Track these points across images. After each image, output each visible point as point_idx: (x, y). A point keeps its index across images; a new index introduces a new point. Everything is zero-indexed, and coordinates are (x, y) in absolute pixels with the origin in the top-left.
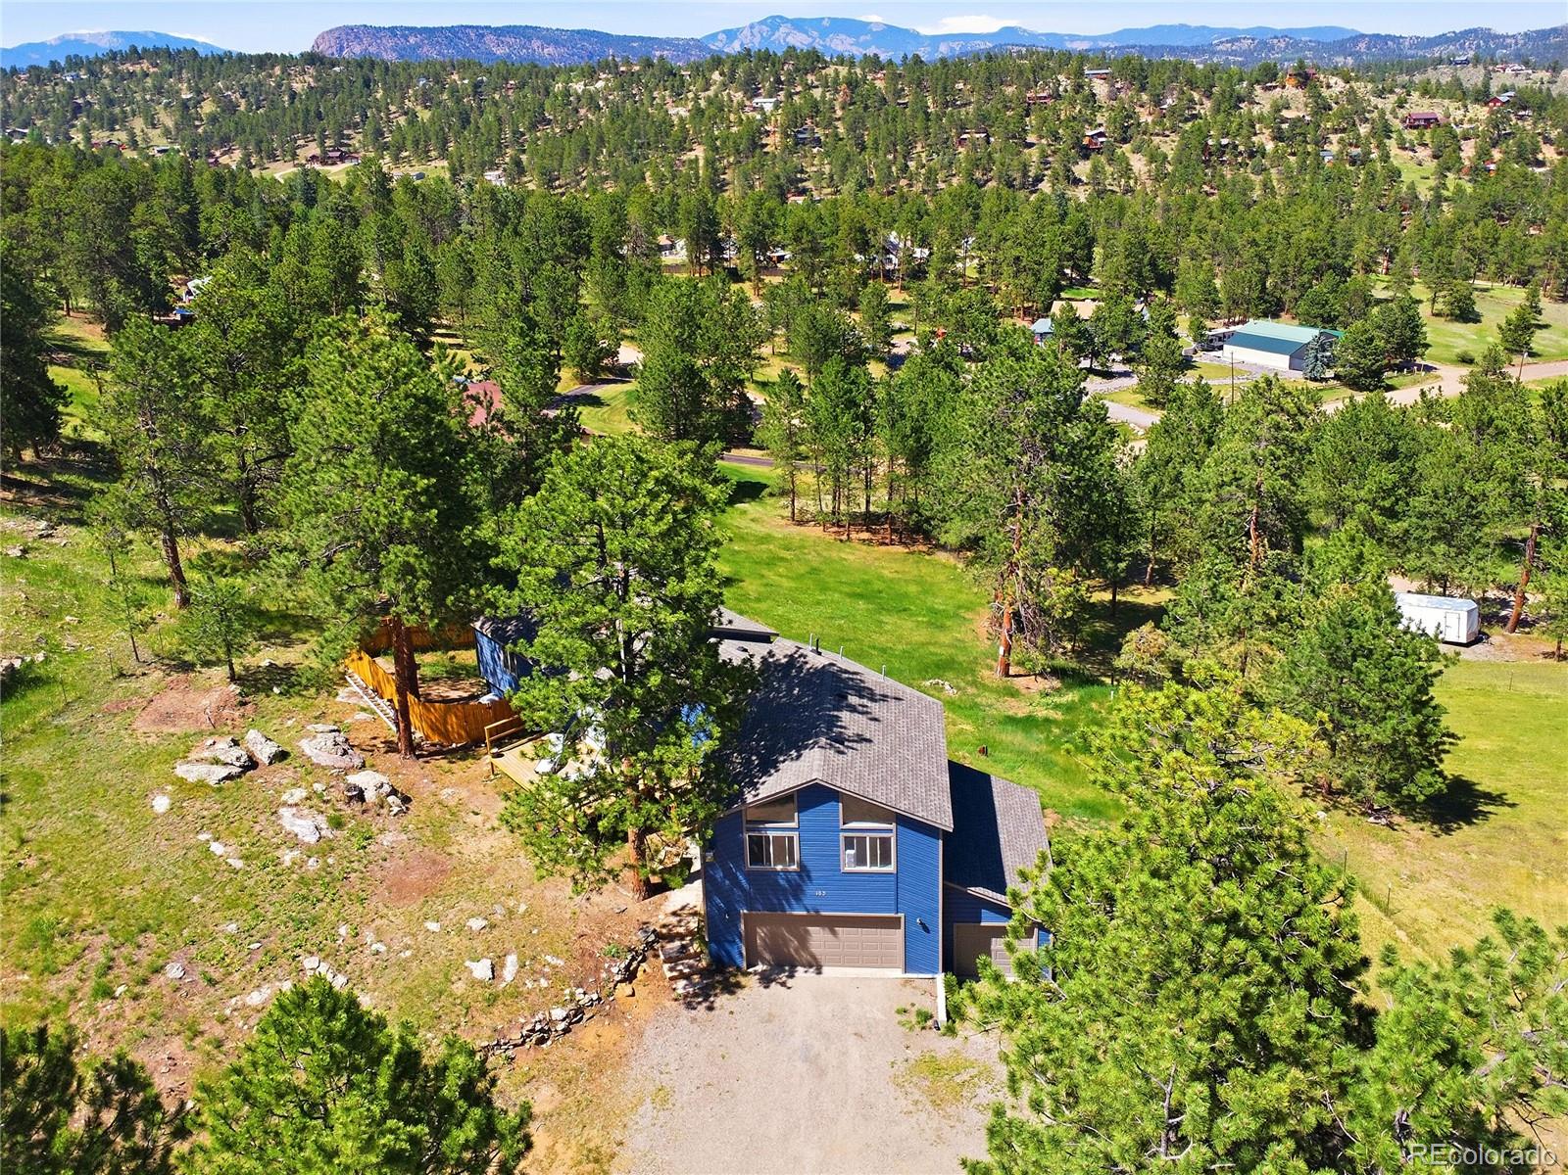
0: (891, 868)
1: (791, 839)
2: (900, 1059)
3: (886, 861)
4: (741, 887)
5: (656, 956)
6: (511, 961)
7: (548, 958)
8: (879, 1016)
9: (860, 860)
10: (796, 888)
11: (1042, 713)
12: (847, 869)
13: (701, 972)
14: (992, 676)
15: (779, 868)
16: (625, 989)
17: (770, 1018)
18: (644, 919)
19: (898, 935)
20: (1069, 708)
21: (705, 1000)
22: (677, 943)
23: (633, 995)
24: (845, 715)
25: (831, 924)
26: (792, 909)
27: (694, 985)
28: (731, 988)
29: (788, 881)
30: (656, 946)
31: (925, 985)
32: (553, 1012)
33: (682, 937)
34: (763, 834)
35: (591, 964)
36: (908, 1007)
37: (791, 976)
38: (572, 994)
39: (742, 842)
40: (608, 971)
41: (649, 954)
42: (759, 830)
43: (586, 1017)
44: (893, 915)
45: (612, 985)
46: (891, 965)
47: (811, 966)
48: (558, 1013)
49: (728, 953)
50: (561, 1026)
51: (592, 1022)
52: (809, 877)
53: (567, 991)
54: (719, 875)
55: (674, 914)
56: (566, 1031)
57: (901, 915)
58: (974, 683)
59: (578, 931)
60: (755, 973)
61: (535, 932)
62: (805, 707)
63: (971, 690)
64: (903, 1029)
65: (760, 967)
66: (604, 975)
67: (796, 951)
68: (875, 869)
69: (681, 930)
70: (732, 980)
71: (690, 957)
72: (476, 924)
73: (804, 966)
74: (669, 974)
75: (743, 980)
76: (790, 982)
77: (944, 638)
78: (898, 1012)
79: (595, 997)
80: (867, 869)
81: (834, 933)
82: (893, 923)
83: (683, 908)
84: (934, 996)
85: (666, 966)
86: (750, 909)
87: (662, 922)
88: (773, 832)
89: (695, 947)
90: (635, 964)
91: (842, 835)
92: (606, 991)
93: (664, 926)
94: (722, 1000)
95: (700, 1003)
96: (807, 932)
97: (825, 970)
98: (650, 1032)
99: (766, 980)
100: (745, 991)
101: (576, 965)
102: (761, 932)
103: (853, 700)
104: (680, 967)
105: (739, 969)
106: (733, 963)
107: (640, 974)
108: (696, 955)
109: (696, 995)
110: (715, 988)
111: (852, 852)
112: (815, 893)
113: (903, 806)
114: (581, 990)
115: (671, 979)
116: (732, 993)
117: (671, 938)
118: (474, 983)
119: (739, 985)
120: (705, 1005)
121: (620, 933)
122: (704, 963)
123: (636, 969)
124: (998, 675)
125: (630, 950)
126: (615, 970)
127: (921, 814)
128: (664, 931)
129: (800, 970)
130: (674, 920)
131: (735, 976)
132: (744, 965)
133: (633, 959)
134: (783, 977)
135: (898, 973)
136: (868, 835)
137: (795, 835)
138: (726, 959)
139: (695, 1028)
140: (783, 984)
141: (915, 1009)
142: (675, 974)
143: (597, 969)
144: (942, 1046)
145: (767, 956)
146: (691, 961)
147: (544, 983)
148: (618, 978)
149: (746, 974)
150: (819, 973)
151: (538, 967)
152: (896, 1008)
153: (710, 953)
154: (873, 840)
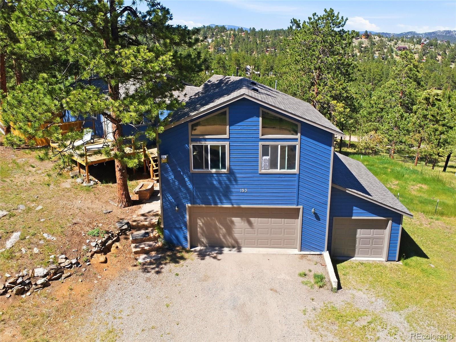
1: (223, 147)
2: (309, 309)
4: (187, 189)
5: (127, 239)
7: (45, 235)
8: (288, 278)
12: (263, 171)
13: (158, 250)
16: (102, 258)
19: (297, 223)
21: (157, 267)
22: (143, 232)
23: (106, 262)
25: (248, 215)
26: (222, 203)
27: (151, 257)
28: (177, 260)
30: (128, 233)
31: (316, 258)
32: (36, 270)
34: (203, 143)
35: (77, 240)
36: (307, 272)
37: (221, 253)
38: (56, 258)
39: (188, 151)
40: (88, 244)
41: (122, 237)
42: (200, 140)
43: (64, 276)
44: (294, 207)
45: (89, 254)
46: (289, 245)
47: (234, 247)
48: (40, 271)
49: (177, 237)
50: (40, 281)
51: (69, 279)
53: (53, 256)
55: (143, 215)
56: (45, 285)
57: (301, 207)
60: (195, 251)
61: (42, 220)
64: (305, 287)
65: (198, 248)
66: (84, 247)
68: (286, 171)
69: (146, 223)
70: (179, 255)
73: (229, 247)
74: (134, 250)
75: (186, 255)
78: (300, 275)
79: (74, 261)
80: (278, 171)
82: (293, 214)
83: (149, 212)
84: (324, 266)
85: (133, 245)
86: (193, 202)
87: (134, 219)
88: (210, 142)
89: (155, 233)
90: (110, 242)
91: (261, 143)
92: (85, 258)
93: (134, 221)
94: (169, 267)
95: (153, 268)
96: (232, 222)
97: (243, 249)
98: (112, 287)
99: (202, 255)
100: (187, 261)
101: (65, 240)
102: (200, 223)
104: (142, 246)
105: (184, 248)
106: (180, 243)
107: (113, 249)
108: (155, 239)
109: (151, 263)
110: (166, 259)
111: (267, 158)
112: (238, 190)
114: (64, 256)
116: (177, 262)
117: (138, 228)
119: (182, 258)
121: (103, 224)
122: (160, 244)
123: (111, 245)
125: (107, 232)
128: (134, 224)
129: (226, 250)
130: (142, 218)
131: (181, 252)
132: (188, 246)
133: (109, 238)
134: (214, 254)
135: (296, 251)
136: (280, 144)
138: (175, 242)
139: (149, 285)
140: (215, 258)
141: (312, 274)
142: (138, 249)
143: (80, 243)
146: (151, 243)
147: (36, 250)
148: (94, 250)
149: (188, 252)
152: (298, 272)
153: (165, 238)
154: (283, 148)
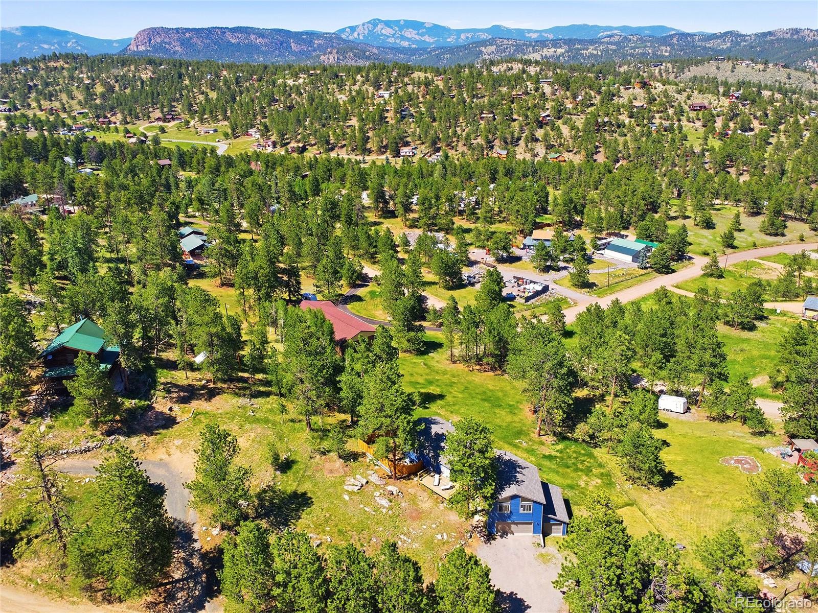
0: (531, 512)
2: (535, 554)
3: (530, 510)
4: (497, 517)
5: (476, 532)
6: (445, 534)
8: (529, 544)
9: (524, 510)
10: (509, 517)
11: (554, 453)
12: (521, 512)
13: (487, 536)
15: (506, 512)
16: (471, 539)
18: (471, 523)
19: (532, 526)
22: (480, 529)
23: (473, 541)
24: (517, 474)
25: (517, 524)
26: (508, 521)
27: (485, 539)
29: (507, 515)
30: (475, 529)
31: (538, 537)
34: (502, 505)
35: (462, 534)
39: (497, 507)
41: (474, 531)
46: (530, 532)
47: (511, 533)
49: (492, 531)
52: (512, 514)
53: (459, 541)
54: (492, 513)
55: (477, 521)
57: (533, 522)
58: (530, 440)
59: (457, 527)
60: (499, 535)
61: (447, 527)
62: (507, 472)
64: (534, 547)
66: (465, 537)
68: (528, 512)
70: (494, 537)
71: (483, 532)
72: (434, 526)
80: (526, 512)
81: (518, 526)
82: (531, 523)
83: (479, 520)
84: (540, 540)
85: (478, 534)
86: (498, 521)
87: (475, 524)
88: (504, 504)
89: (484, 530)
90: (471, 534)
91: (520, 505)
94: (493, 542)
96: (511, 526)
99: (502, 537)
100: (498, 540)
101: (459, 535)
102: (500, 526)
103: (518, 470)
104: (481, 535)
105: (495, 534)
106: (493, 533)
107: (473, 536)
108: (485, 532)
109: (486, 541)
110: (490, 539)
112: (513, 517)
113: (535, 499)
117: (478, 527)
118: (439, 540)
119: (496, 538)
121: (467, 527)
122: (487, 533)
124: (537, 436)
125: (469, 531)
126: (467, 536)
127: (539, 501)
128: (476, 526)
129: (509, 534)
130: (478, 523)
134: (505, 536)
136: (526, 505)
137: (510, 505)
139: (488, 549)
141: (536, 542)
144: (544, 551)
145: (501, 531)
147: (453, 540)
148: (468, 538)
150: (513, 535)
151: (451, 536)
152: (532, 542)
153: (488, 531)
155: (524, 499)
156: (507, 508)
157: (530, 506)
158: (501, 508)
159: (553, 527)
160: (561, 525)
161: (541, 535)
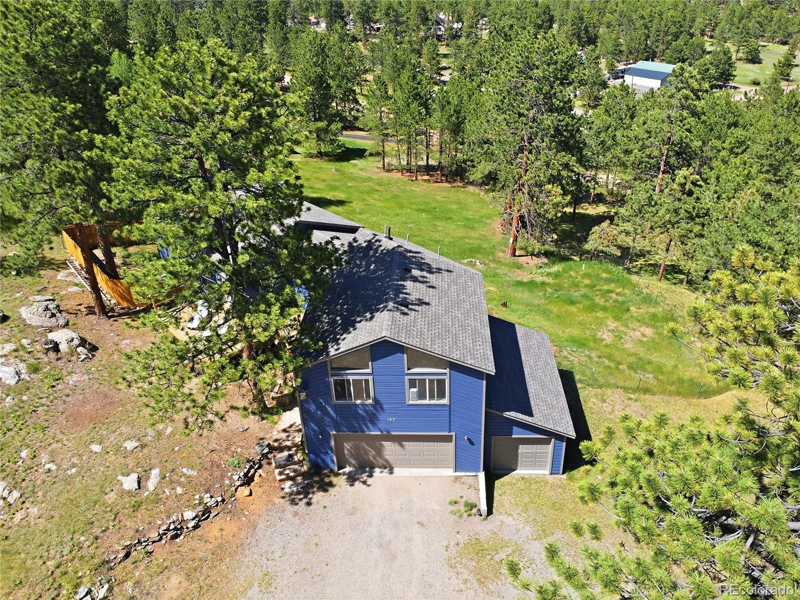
0: (445, 401)
1: (367, 381)
2: (453, 543)
3: (441, 395)
4: (332, 418)
5: (270, 464)
6: (155, 473)
7: (184, 470)
8: (437, 507)
9: (422, 396)
10: (372, 419)
11: (539, 279)
12: (411, 402)
13: (304, 475)
14: (506, 256)
15: (358, 402)
16: (245, 491)
17: (353, 512)
18: (262, 435)
19: (451, 446)
20: (557, 275)
21: (305, 497)
22: (286, 453)
23: (251, 494)
24: (409, 284)
25: (400, 440)
26: (370, 431)
27: (297, 485)
28: (325, 487)
29: (366, 411)
30: (270, 456)
31: (470, 481)
32: (185, 514)
33: (289, 448)
34: (345, 378)
35: (217, 473)
36: (458, 499)
37: (371, 476)
38: (201, 499)
39: (329, 384)
40: (231, 478)
41: (264, 462)
42: (341, 375)
43: (212, 515)
44: (447, 433)
45: (233, 489)
46: (444, 467)
47: (385, 468)
48: (189, 514)
49: (324, 461)
50: (191, 524)
51: (217, 518)
52: (382, 408)
53: (197, 497)
54: (313, 407)
55: (284, 431)
56: (196, 527)
57: (453, 434)
58: (494, 261)
59: (211, 447)
60: (344, 474)
61: (176, 449)
62: (379, 278)
63: (492, 265)
64: (453, 517)
65: (348, 469)
66: (227, 482)
67: (374, 457)
68: (435, 402)
69: (288, 443)
70: (327, 480)
71: (295, 463)
72: (130, 445)
73: (380, 467)
74: (279, 478)
75: (334, 480)
76: (370, 481)
77: (473, 234)
78: (451, 503)
79: (219, 499)
80: (427, 401)
81: (402, 446)
82: (448, 439)
83: (291, 426)
84: (477, 490)
85: (277, 471)
86: (338, 430)
87: (275, 438)
88: (351, 376)
89: (299, 456)
90: (252, 471)
91: (407, 378)
92: (229, 494)
93: (276, 440)
94: (318, 497)
95: (301, 499)
96: (382, 445)
97: (396, 470)
98: (261, 525)
99: (352, 479)
100: (336, 489)
101: (206, 474)
102: (347, 446)
103: (415, 272)
104: (287, 472)
105: (332, 471)
106: (327, 466)
107: (256, 478)
108: (300, 462)
109: (298, 493)
110: (313, 487)
111: (415, 390)
112: (386, 419)
113: (456, 356)
114: (208, 495)
115: (281, 481)
116: (326, 491)
117: (281, 449)
118: (123, 493)
119: (331, 485)
120: (305, 501)
121: (242, 447)
122: (305, 468)
123: (253, 475)
124: (509, 256)
125: (249, 461)
126: (236, 477)
127: (470, 362)
128: (276, 444)
129: (377, 470)
130: (284, 435)
131: (329, 476)
132: (336, 468)
133: (251, 467)
134: (364, 477)
135: (450, 472)
136: (427, 378)
137: (370, 378)
138: (322, 465)
139: (296, 521)
140: (364, 483)
141: (463, 500)
142: (283, 477)
143: (223, 477)
144: (483, 528)
145: (353, 462)
146: (296, 467)
147: (179, 490)
148: (238, 483)
149: (337, 475)
150: (391, 473)
151: (175, 478)
152: (448, 500)
153: (310, 461)
154: (431, 381)
155: (420, 357)
156: (362, 388)
157: (441, 383)
158: (342, 388)
159: (523, 449)
160: (547, 442)
161: (482, 476)
